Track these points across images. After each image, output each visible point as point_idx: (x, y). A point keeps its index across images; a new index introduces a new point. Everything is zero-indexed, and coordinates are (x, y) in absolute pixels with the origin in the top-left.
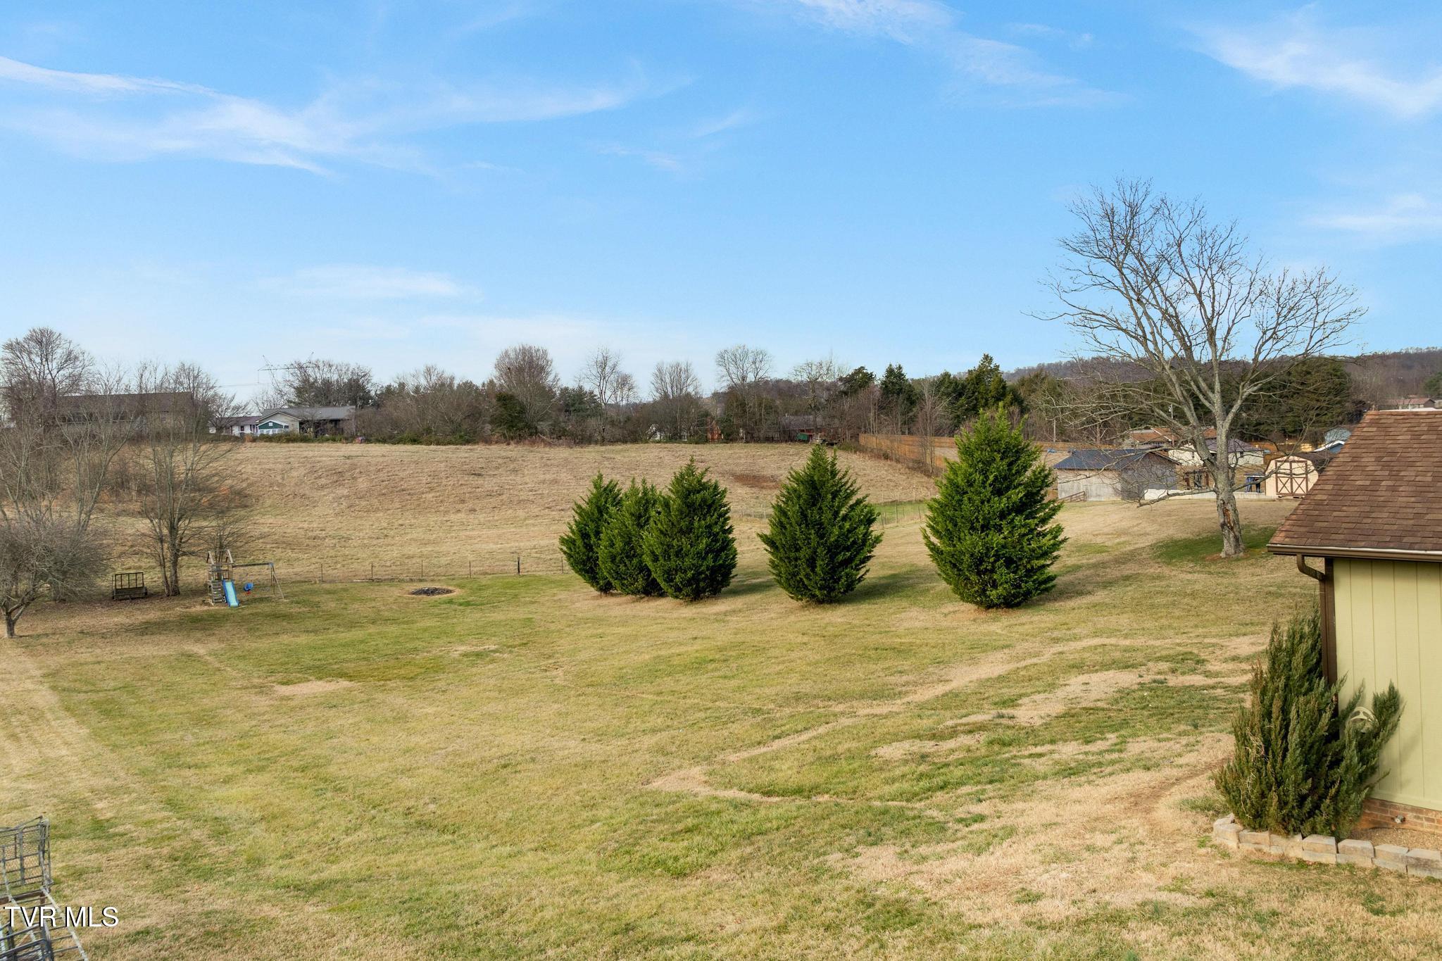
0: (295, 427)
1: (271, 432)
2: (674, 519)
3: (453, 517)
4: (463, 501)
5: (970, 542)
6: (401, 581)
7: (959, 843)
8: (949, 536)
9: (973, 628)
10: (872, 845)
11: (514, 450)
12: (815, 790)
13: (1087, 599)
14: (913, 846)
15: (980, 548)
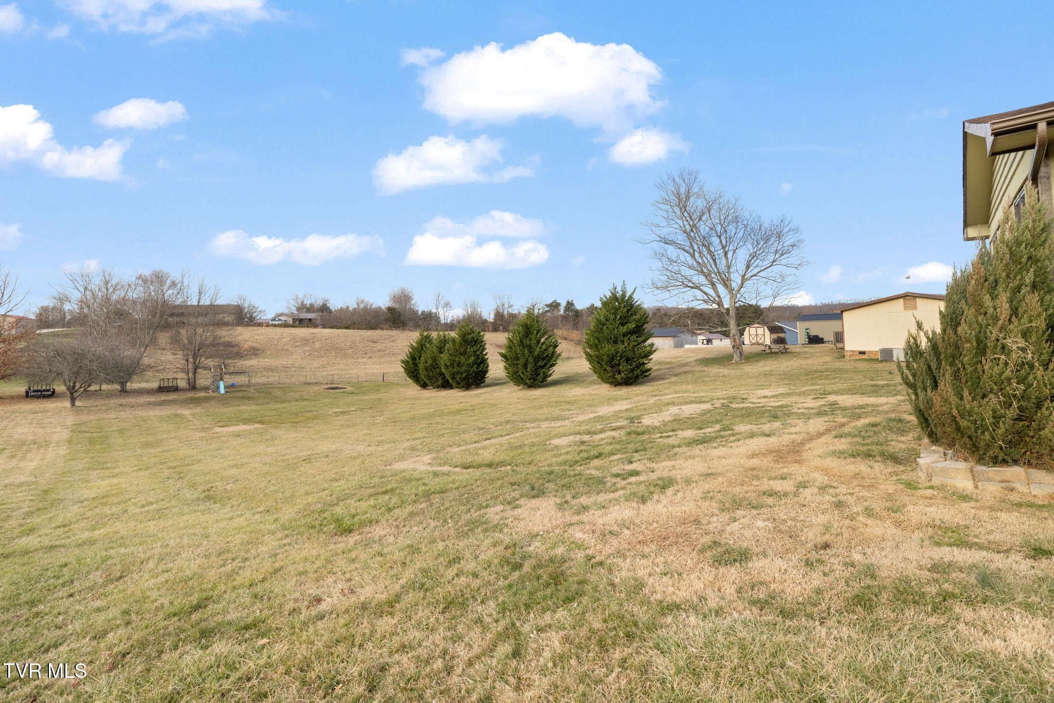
0: (290, 321)
1: (277, 323)
2: (457, 347)
3: (360, 360)
4: (366, 353)
5: (608, 348)
6: (322, 384)
7: (621, 493)
8: (596, 347)
9: (608, 393)
10: (534, 497)
11: (394, 333)
12: (502, 464)
13: (668, 381)
14: (573, 497)
15: (613, 351)
